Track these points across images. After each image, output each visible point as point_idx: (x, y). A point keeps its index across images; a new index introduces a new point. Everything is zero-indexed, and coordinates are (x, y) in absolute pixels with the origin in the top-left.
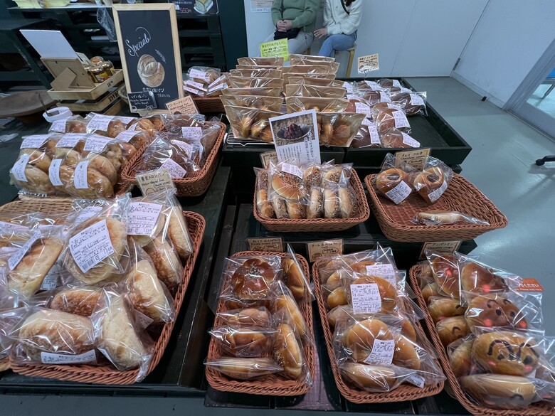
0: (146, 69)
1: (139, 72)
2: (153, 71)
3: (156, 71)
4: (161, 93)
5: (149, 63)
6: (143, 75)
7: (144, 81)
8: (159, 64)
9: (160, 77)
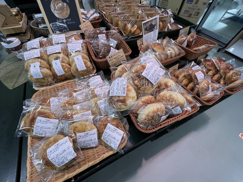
0: (57, 8)
1: (52, 10)
2: (61, 9)
3: (64, 8)
4: (69, 21)
5: (58, 4)
6: (55, 12)
7: (57, 15)
8: (65, 4)
9: (67, 12)
